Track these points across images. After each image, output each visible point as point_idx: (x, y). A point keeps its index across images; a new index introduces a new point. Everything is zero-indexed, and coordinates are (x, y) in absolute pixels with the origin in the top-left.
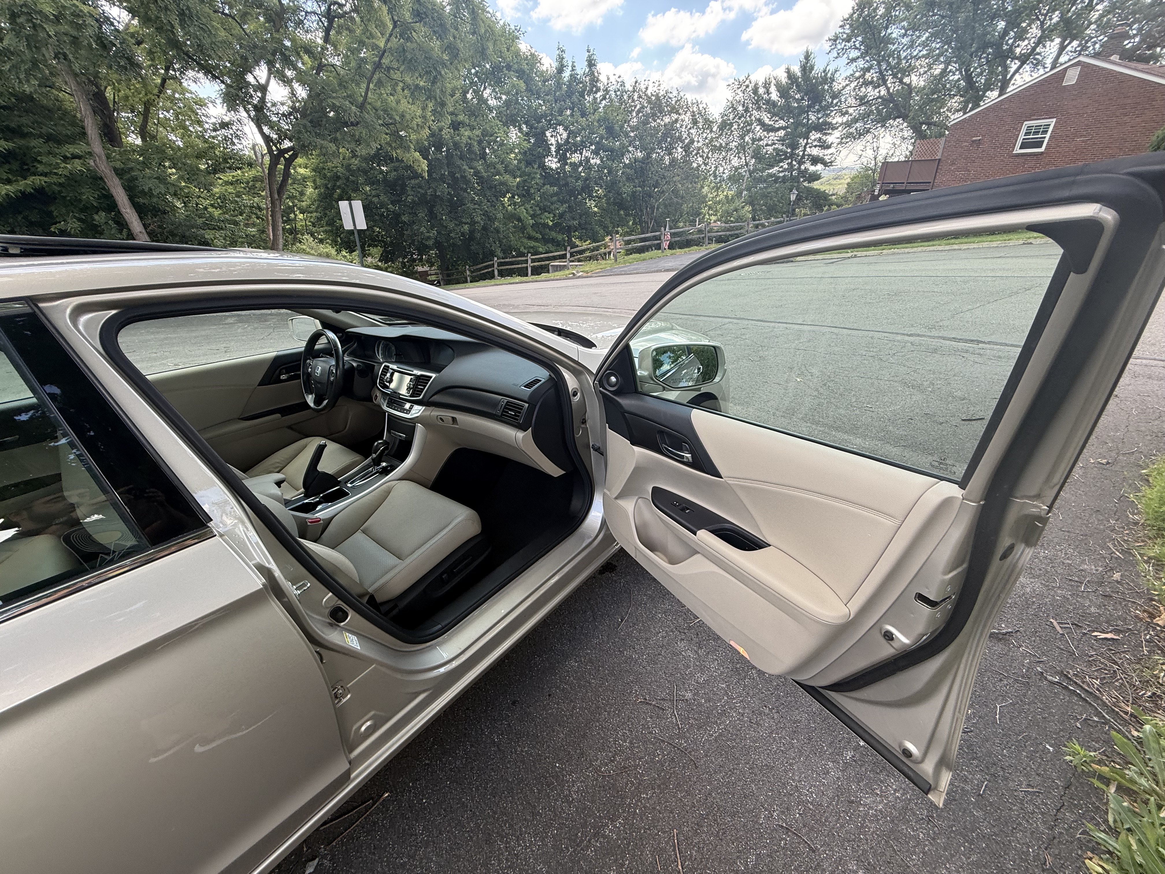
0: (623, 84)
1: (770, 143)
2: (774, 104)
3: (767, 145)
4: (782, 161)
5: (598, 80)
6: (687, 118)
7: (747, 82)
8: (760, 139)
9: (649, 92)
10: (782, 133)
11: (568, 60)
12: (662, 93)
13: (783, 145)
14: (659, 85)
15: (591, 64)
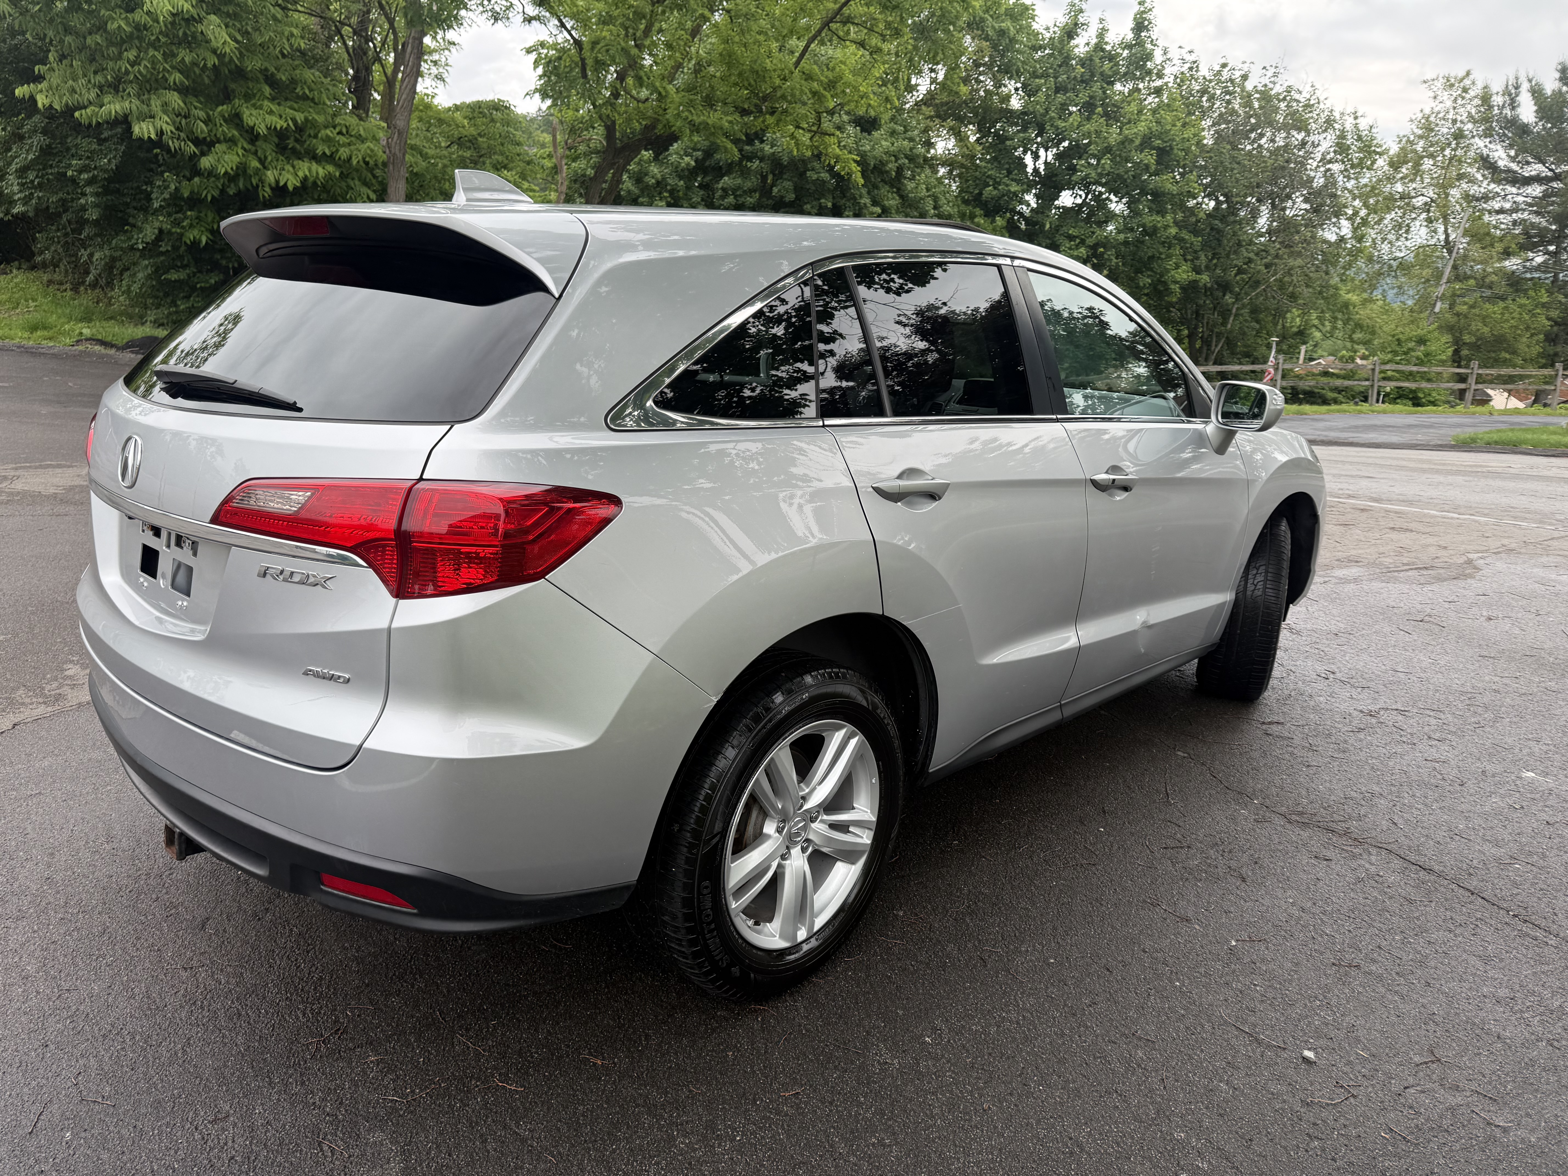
0: (1194, 66)
1: (1507, 206)
2: (1523, 130)
3: (1501, 211)
4: (1533, 247)
5: (1149, 56)
6: (1326, 143)
7: (1467, 82)
8: (1486, 198)
9: (1249, 86)
10: (1536, 190)
11: (1091, 18)
12: (1278, 89)
13: (1537, 213)
14: (1275, 75)
15: (1141, 25)
